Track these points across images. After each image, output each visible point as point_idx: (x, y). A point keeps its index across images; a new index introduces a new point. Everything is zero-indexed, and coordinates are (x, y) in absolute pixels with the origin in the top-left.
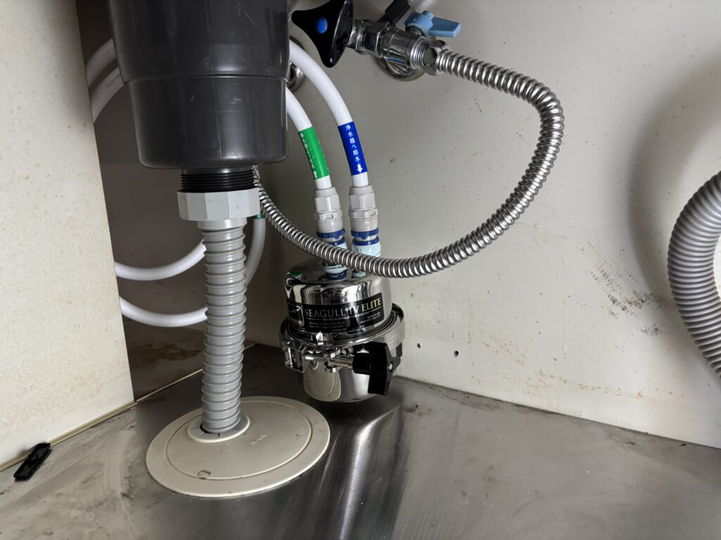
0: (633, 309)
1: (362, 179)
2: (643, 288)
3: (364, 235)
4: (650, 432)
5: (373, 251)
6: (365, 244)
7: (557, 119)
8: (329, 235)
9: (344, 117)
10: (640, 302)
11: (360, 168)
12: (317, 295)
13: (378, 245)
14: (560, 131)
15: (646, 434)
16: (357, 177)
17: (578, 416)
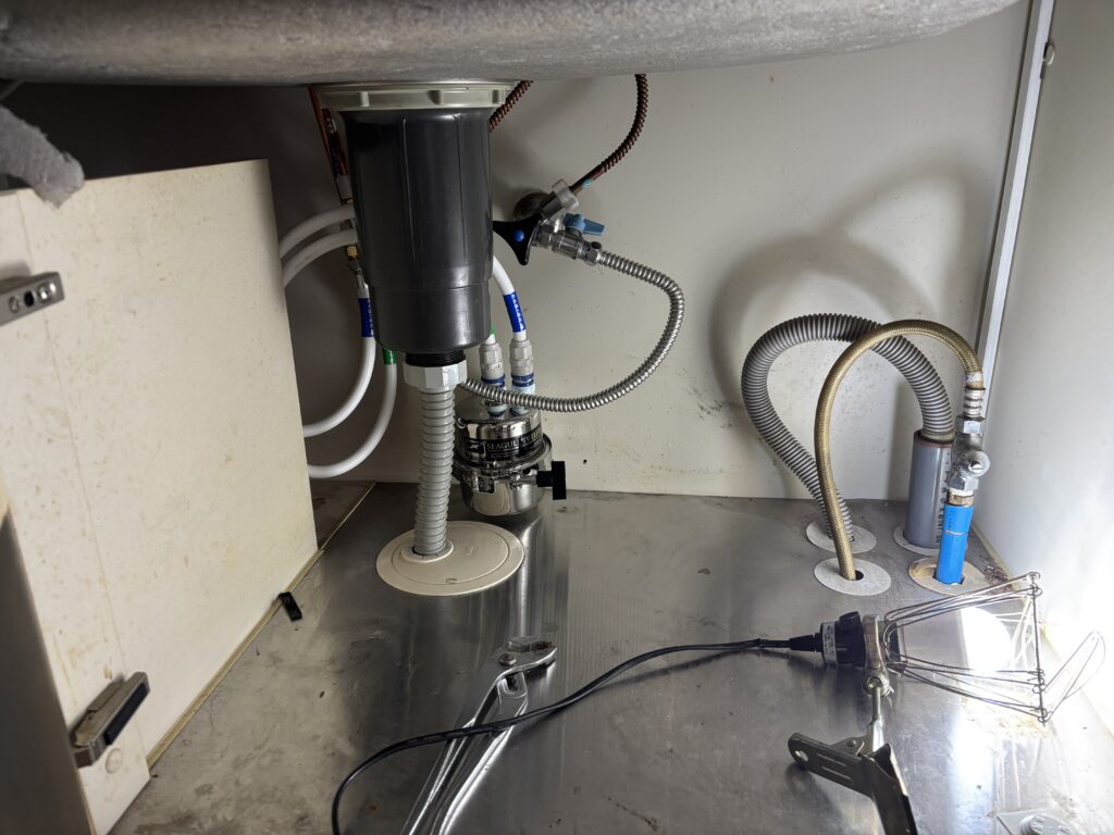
0: (714, 412)
1: (522, 335)
2: (721, 398)
3: (524, 378)
4: (729, 495)
5: (530, 390)
6: (524, 385)
7: (681, 302)
8: (496, 381)
9: (509, 289)
10: (718, 408)
11: (522, 327)
12: (489, 432)
13: (533, 386)
14: (683, 309)
15: (726, 497)
16: (518, 333)
17: (680, 493)
